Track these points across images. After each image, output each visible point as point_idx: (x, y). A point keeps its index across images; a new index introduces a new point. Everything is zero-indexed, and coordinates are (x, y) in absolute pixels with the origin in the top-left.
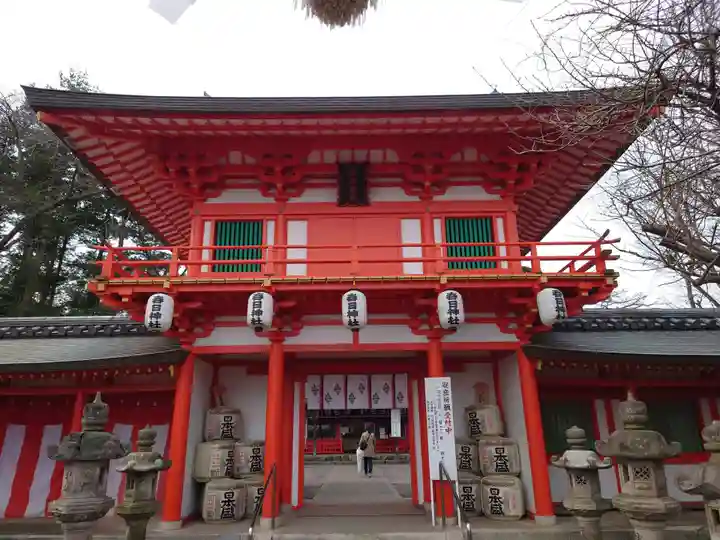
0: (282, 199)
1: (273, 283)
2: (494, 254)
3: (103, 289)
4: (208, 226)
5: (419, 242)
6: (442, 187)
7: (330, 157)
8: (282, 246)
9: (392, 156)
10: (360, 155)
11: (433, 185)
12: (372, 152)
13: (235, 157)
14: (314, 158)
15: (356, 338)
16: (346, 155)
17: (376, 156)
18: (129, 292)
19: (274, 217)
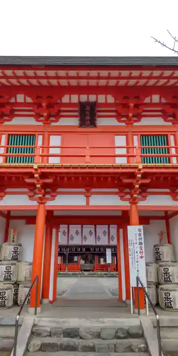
0: (47, 123)
1: (39, 168)
2: (169, 153)
4: (4, 137)
5: (125, 146)
6: (139, 117)
7: (75, 99)
8: (46, 146)
9: (111, 99)
10: (92, 98)
11: (133, 116)
12: (99, 96)
13: (20, 98)
14: (66, 99)
15: (88, 202)
16: (84, 98)
17: (101, 99)
19: (42, 133)
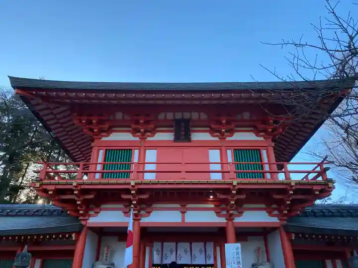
0: (143, 138)
1: (136, 184)
2: (263, 170)
3: (38, 186)
4: (101, 152)
5: (219, 161)
6: (231, 132)
7: (170, 116)
8: (142, 163)
9: (204, 116)
10: (187, 115)
11: (227, 131)
12: (193, 113)
13: (119, 116)
14: (161, 116)
15: (183, 218)
16: (179, 116)
17: (195, 116)
18: (53, 187)
19: (139, 147)
